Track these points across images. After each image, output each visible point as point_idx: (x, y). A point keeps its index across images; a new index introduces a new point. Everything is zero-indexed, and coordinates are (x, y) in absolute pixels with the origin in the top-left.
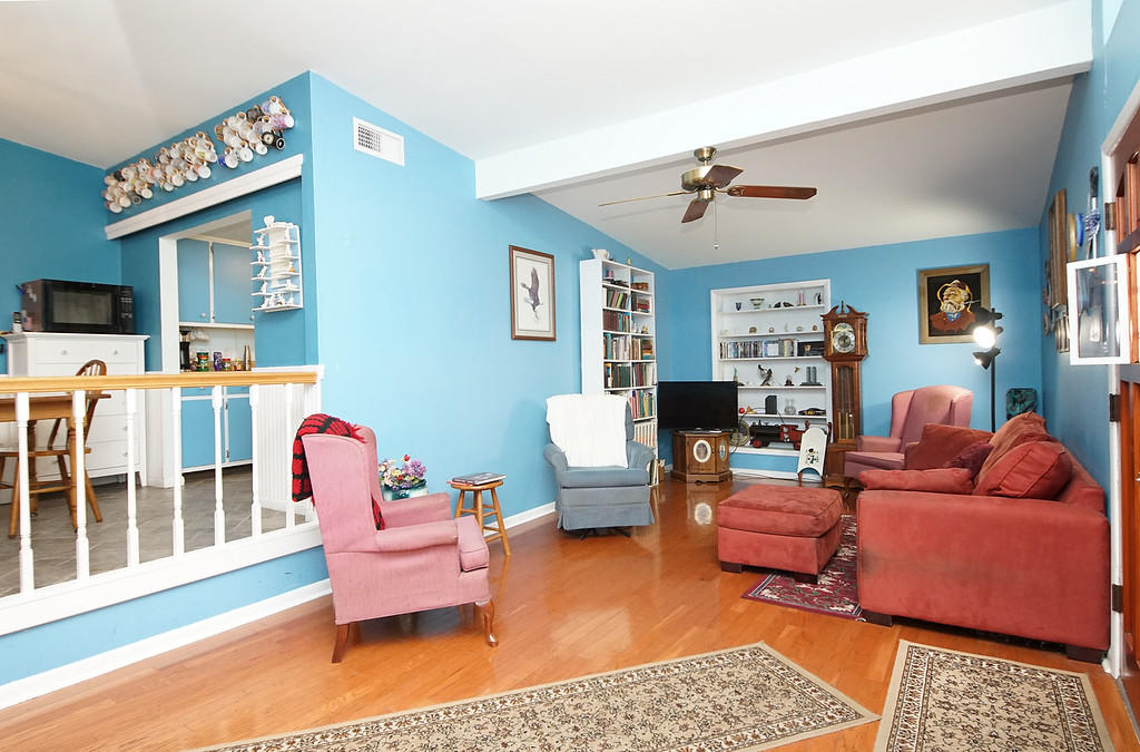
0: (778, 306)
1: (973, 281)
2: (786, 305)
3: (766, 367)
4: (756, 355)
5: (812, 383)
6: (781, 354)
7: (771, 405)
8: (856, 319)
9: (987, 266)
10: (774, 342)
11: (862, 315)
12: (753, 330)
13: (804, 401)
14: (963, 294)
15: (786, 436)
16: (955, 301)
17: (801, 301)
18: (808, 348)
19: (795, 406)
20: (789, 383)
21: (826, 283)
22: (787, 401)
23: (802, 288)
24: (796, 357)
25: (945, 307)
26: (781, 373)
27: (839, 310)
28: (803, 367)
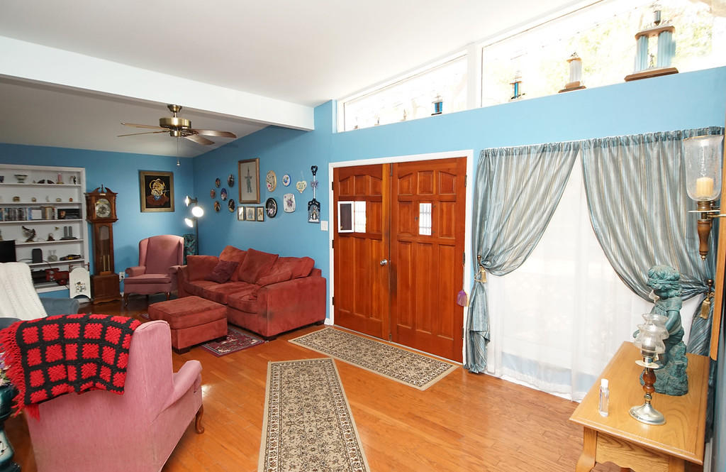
0: (42, 182)
1: (166, 180)
2: (49, 182)
3: (30, 227)
4: (21, 218)
5: (69, 237)
6: (44, 217)
7: (37, 255)
8: (110, 196)
9: (172, 173)
10: (37, 209)
11: (115, 194)
12: (17, 199)
13: (63, 250)
14: (162, 186)
15: (52, 277)
16: (158, 190)
17: (60, 182)
19: (56, 254)
20: (50, 238)
21: (83, 170)
22: (50, 251)
23: (61, 172)
24: (56, 220)
25: (154, 192)
26: (42, 232)
27: (100, 190)
28: (61, 226)
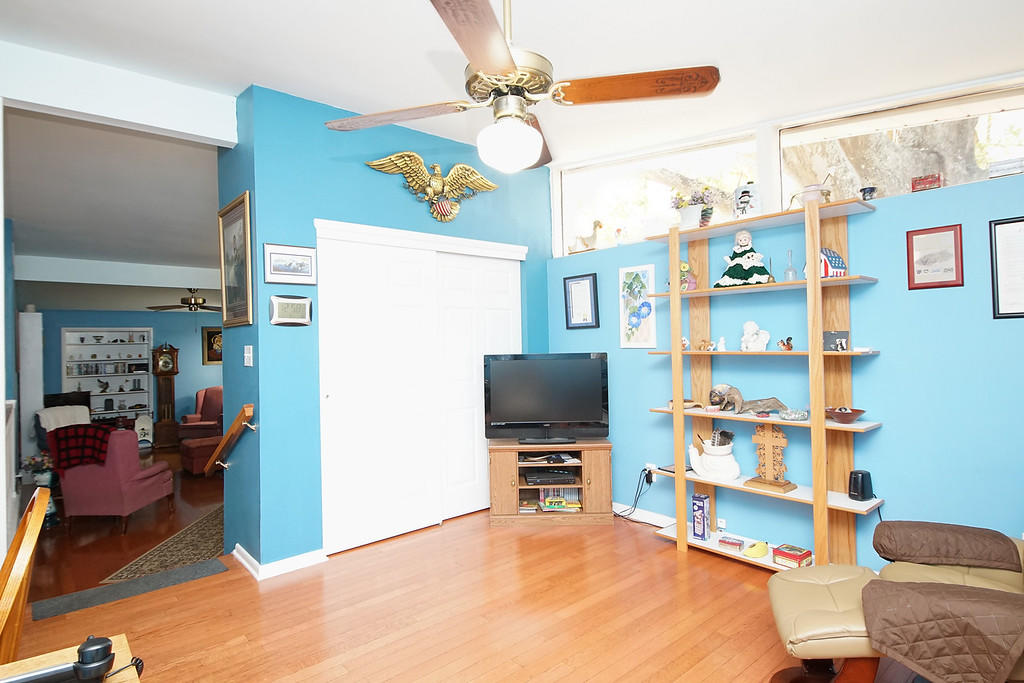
0: (116, 341)
2: (122, 341)
3: (104, 380)
4: (97, 372)
5: (137, 388)
6: (116, 371)
7: (109, 404)
8: (173, 352)
10: (111, 364)
11: (177, 350)
12: (94, 356)
13: (131, 400)
15: (120, 424)
16: (220, 344)
17: (131, 340)
18: (134, 367)
19: (126, 404)
20: (121, 390)
21: (151, 330)
22: (120, 401)
23: (131, 332)
24: (127, 373)
25: (216, 347)
26: (115, 383)
28: (131, 378)
